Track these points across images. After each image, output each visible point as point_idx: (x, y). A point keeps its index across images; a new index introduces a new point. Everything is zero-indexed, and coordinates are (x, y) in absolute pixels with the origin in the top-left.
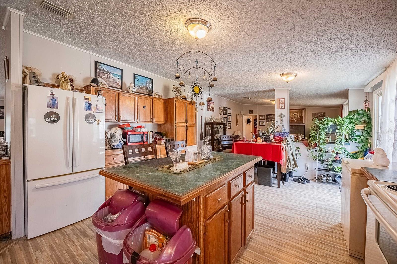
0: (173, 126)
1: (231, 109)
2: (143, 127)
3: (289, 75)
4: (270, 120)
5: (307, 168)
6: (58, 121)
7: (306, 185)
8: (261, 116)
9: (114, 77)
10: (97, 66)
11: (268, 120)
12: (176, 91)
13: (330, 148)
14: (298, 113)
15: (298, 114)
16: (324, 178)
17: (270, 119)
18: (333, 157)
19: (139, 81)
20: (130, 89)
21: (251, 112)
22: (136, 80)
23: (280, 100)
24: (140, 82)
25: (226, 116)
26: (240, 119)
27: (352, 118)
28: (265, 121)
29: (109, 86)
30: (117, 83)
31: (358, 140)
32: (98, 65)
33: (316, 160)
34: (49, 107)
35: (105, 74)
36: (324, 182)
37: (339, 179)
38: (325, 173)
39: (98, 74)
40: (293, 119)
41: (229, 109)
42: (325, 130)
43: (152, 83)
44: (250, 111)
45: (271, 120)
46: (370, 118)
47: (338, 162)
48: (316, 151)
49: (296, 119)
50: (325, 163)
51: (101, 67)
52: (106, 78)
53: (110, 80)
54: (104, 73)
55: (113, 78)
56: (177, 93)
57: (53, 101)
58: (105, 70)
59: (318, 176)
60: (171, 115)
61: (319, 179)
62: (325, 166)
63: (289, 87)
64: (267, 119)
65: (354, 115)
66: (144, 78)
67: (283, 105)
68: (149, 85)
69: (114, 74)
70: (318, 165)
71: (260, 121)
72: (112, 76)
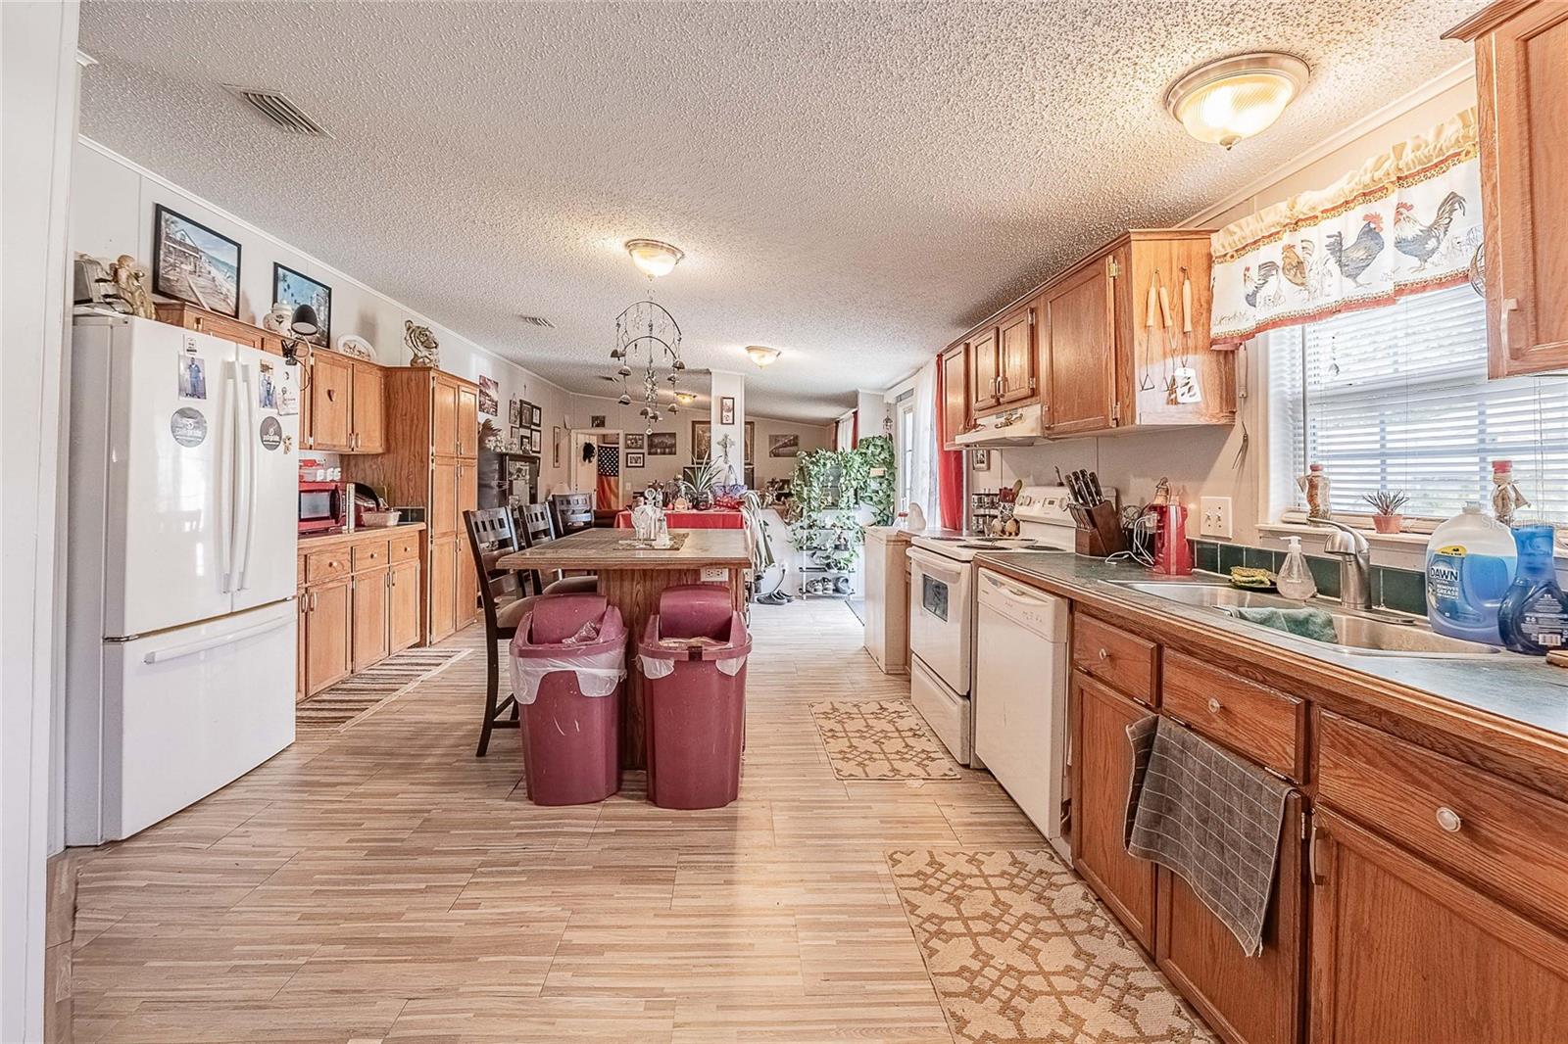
0: (422, 461)
1: (540, 409)
3: (767, 354)
4: (659, 451)
5: (784, 571)
6: (202, 439)
7: (786, 607)
8: (631, 436)
9: (214, 272)
10: (163, 223)
12: (419, 344)
13: (828, 518)
16: (819, 587)
17: (662, 448)
18: (834, 537)
19: (290, 291)
20: (280, 323)
21: (599, 422)
22: (281, 286)
23: (725, 400)
24: (292, 295)
25: (527, 433)
26: (564, 443)
27: (865, 454)
28: (643, 454)
30: (222, 293)
31: (875, 499)
32: (167, 220)
33: (801, 548)
34: (183, 392)
35: (186, 257)
36: (819, 597)
37: (845, 584)
38: (820, 575)
39: (165, 255)
41: (536, 407)
42: (821, 479)
43: (327, 304)
44: (594, 419)
45: (664, 450)
46: (892, 455)
47: (843, 548)
48: (802, 527)
50: (819, 553)
51: (177, 229)
52: (191, 273)
53: (202, 281)
54: (185, 253)
55: (212, 274)
56: (421, 348)
57: (194, 375)
58: (188, 241)
59: (807, 584)
60: (411, 427)
61: (807, 592)
62: (818, 562)
63: (745, 372)
64: (651, 446)
65: (867, 448)
66: (305, 281)
67: (730, 414)
68: (318, 311)
69: (217, 260)
70: (804, 559)
71: (627, 454)
72: (209, 268)
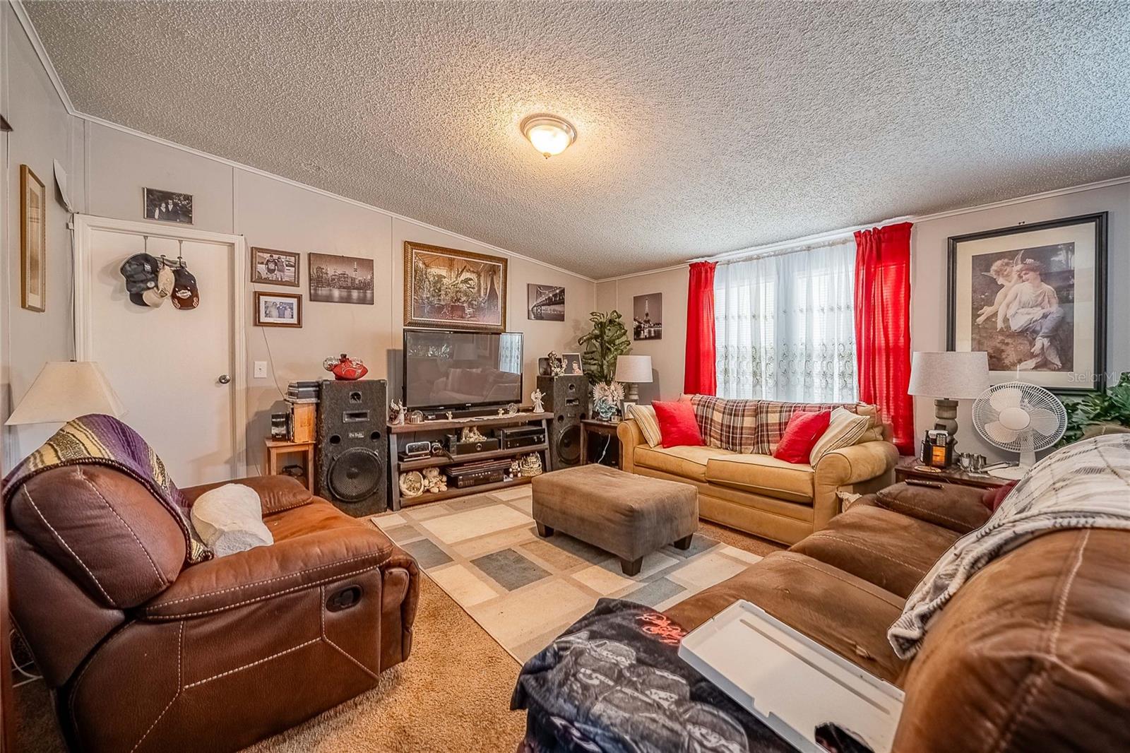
8: (267, 256)
11: (323, 291)
14: (479, 276)
15: (479, 280)
17: (340, 287)
28: (299, 298)
40: (458, 300)
45: (344, 293)
49: (471, 305)
64: (317, 281)
71: (258, 295)
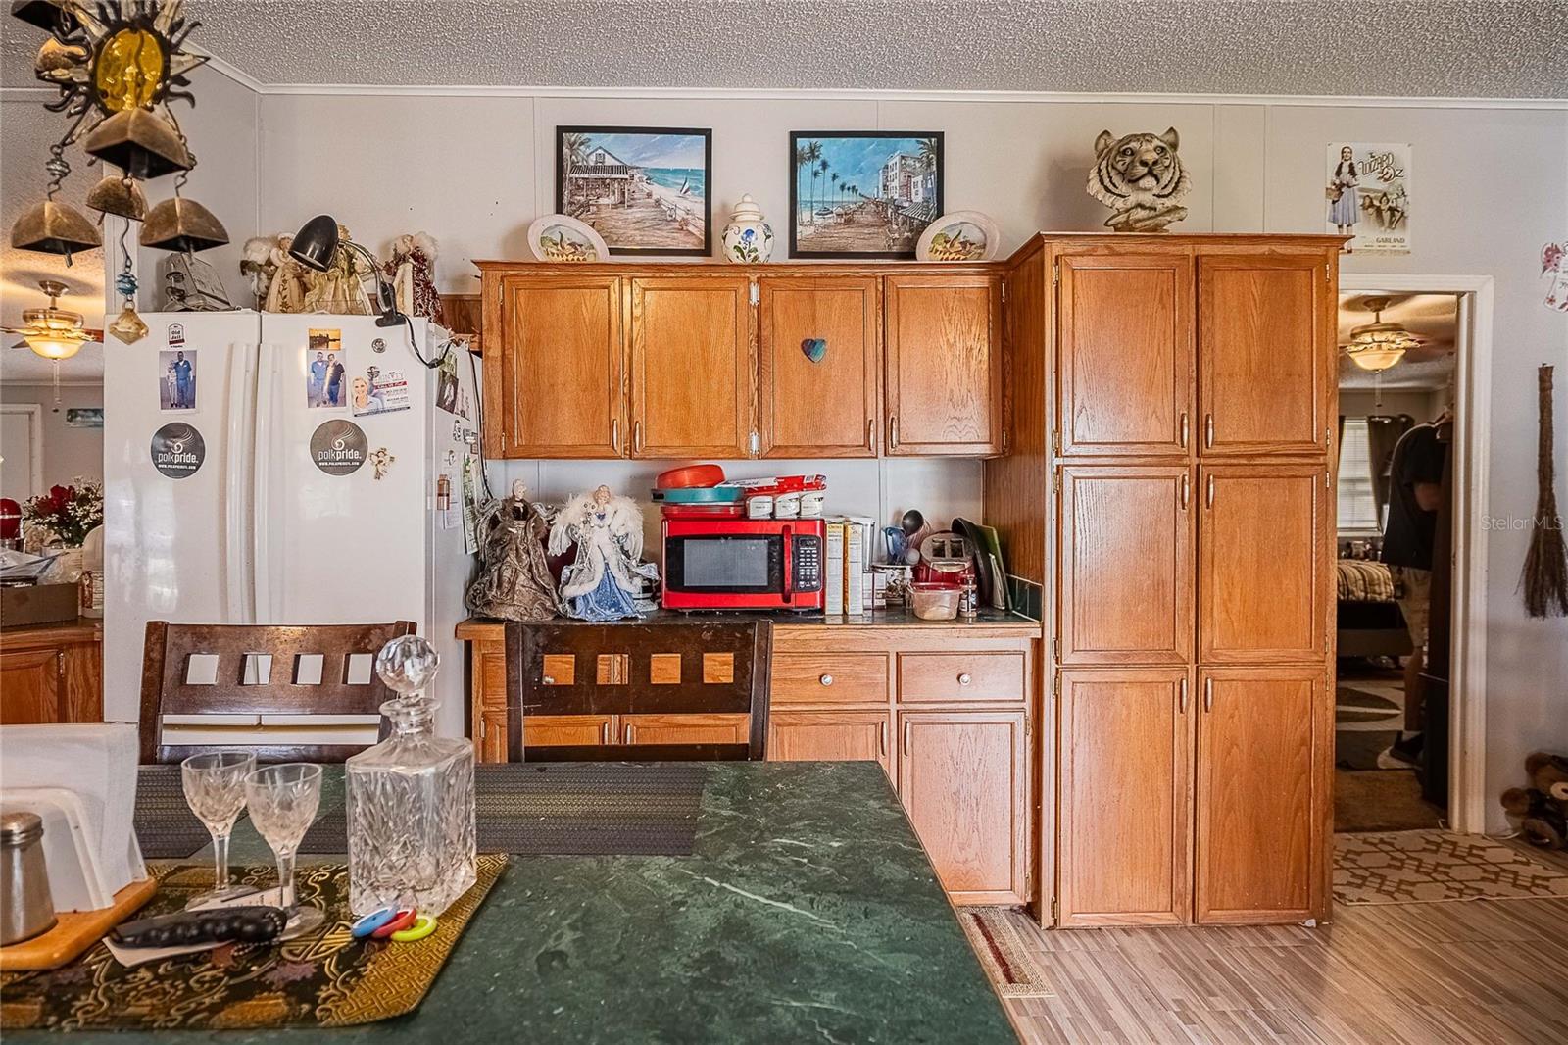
2: (810, 486)
6: (198, 467)
9: (657, 191)
10: (566, 150)
12: (1117, 180)
19: (829, 172)
24: (835, 177)
29: (612, 252)
30: (675, 220)
32: (572, 145)
34: (167, 402)
35: (607, 186)
39: (573, 195)
43: (934, 168)
51: (588, 151)
52: (615, 206)
53: (636, 213)
54: (603, 180)
55: (655, 197)
56: (1123, 188)
57: (182, 374)
58: (609, 161)
68: (907, 187)
72: (647, 188)
